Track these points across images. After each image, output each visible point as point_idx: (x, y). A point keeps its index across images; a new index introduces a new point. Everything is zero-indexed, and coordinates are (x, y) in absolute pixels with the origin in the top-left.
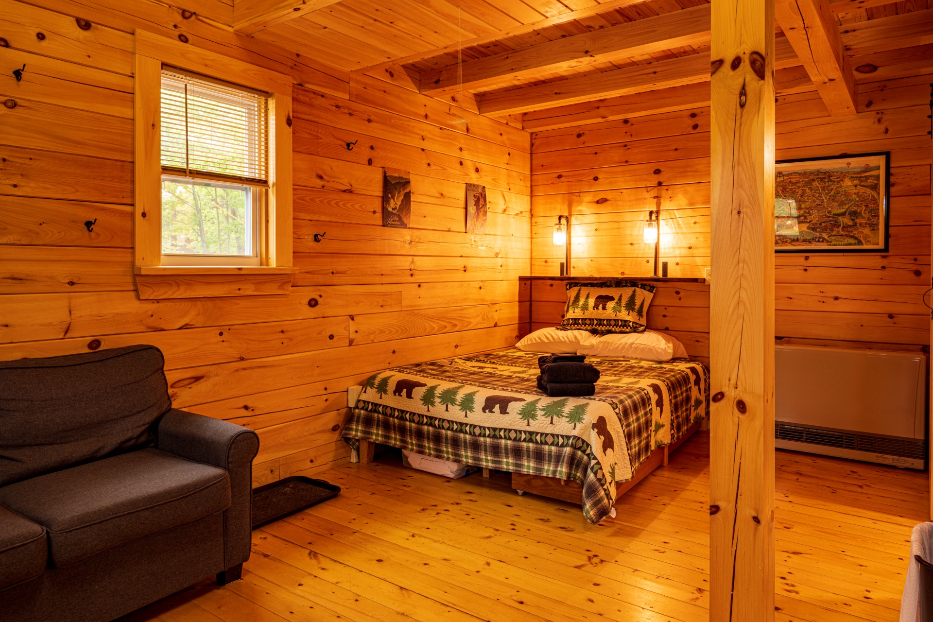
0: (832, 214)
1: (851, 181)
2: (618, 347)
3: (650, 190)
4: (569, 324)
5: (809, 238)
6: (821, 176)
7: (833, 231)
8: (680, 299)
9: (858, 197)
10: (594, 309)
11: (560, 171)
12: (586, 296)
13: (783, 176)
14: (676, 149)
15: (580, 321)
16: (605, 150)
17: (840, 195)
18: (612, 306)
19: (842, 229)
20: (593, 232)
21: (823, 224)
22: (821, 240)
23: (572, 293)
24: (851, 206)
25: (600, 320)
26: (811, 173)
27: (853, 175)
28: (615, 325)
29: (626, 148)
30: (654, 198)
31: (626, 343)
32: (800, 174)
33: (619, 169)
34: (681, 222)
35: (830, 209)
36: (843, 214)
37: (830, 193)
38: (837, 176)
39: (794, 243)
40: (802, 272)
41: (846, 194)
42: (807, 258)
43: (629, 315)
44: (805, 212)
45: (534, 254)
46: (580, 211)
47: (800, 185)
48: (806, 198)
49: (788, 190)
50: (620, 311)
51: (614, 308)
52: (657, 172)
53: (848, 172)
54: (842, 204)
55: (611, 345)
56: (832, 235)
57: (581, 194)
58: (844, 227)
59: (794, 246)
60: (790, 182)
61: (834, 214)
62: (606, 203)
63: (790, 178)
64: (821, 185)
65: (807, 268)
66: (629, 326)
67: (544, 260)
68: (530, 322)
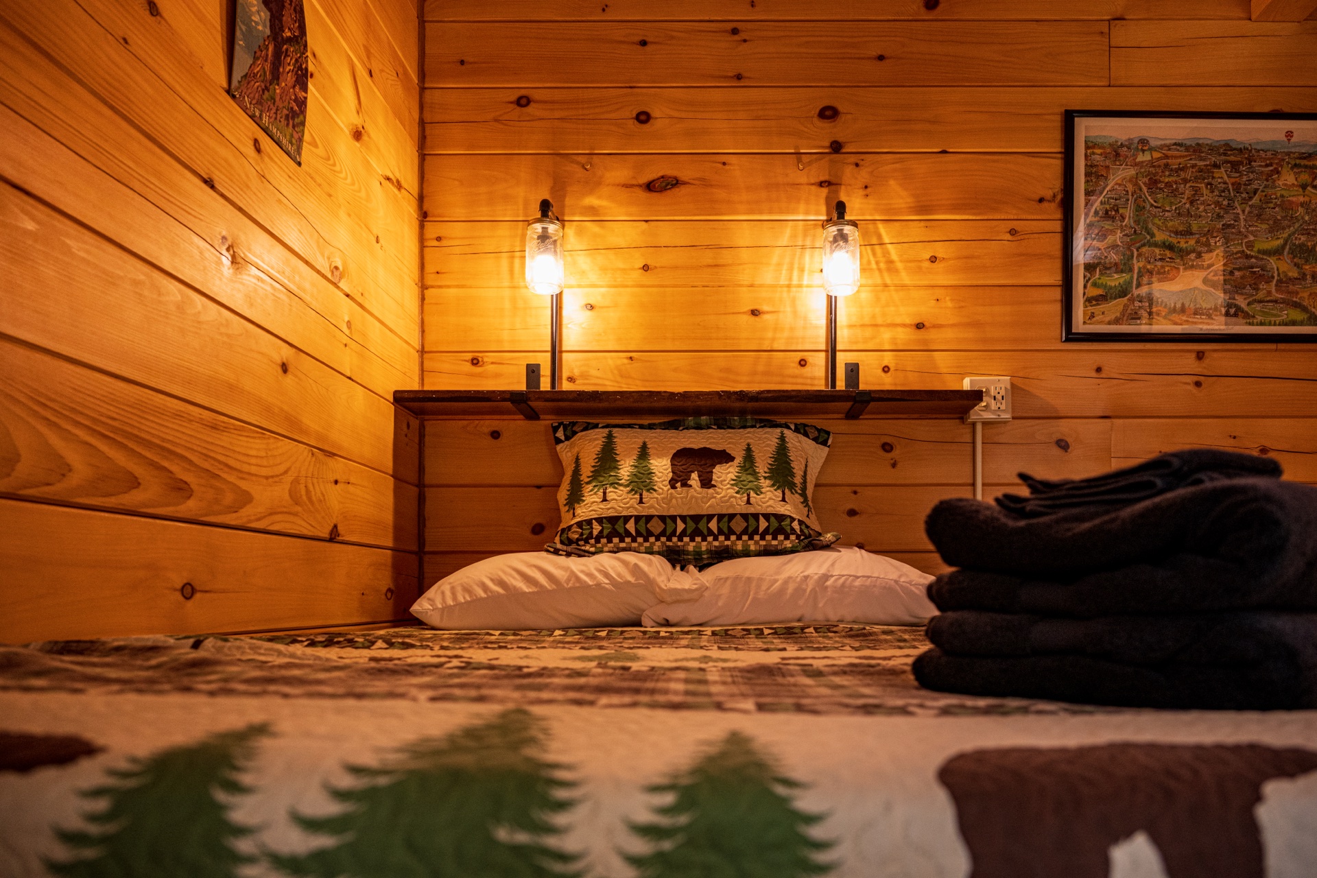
0: (1255, 249)
1: (1295, 173)
2: (782, 591)
3: (810, 163)
4: (590, 536)
5: (1208, 306)
6: (1232, 158)
7: (1257, 289)
8: (894, 465)
9: (1307, 213)
10: (673, 487)
11: (524, 85)
12: (636, 453)
13: (1151, 149)
14: (881, 58)
15: (631, 526)
16: (672, 38)
17: (1272, 205)
18: (732, 476)
19: (1276, 285)
20: (637, 275)
21: (1237, 274)
22: (1232, 311)
23: (588, 446)
24: (1294, 233)
25: (697, 518)
26: (1213, 148)
27: (1298, 161)
28: (745, 532)
29: (736, 38)
30: (821, 184)
31: (806, 577)
32: (1187, 148)
33: (717, 95)
34: (894, 257)
35: (1252, 238)
36: (1277, 252)
37: (1251, 198)
38: (1266, 159)
39: (1175, 317)
40: (1191, 388)
41: (1286, 206)
42: (1200, 356)
43: (784, 500)
44: (1198, 242)
45: (430, 337)
46: (592, 210)
47: (1188, 174)
48: (1202, 208)
49: (1162, 185)
50: (758, 491)
51: (737, 482)
52: (829, 113)
53: (1288, 154)
54: (1276, 227)
55: (759, 587)
56: (1255, 301)
57: (595, 159)
58: (1280, 281)
59: (1176, 324)
60: (1167, 165)
61: (1259, 251)
62: (676, 191)
63: (1167, 157)
64: (1233, 180)
65: (1202, 379)
66: (793, 531)
67: (469, 356)
68: (421, 553)
